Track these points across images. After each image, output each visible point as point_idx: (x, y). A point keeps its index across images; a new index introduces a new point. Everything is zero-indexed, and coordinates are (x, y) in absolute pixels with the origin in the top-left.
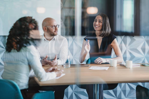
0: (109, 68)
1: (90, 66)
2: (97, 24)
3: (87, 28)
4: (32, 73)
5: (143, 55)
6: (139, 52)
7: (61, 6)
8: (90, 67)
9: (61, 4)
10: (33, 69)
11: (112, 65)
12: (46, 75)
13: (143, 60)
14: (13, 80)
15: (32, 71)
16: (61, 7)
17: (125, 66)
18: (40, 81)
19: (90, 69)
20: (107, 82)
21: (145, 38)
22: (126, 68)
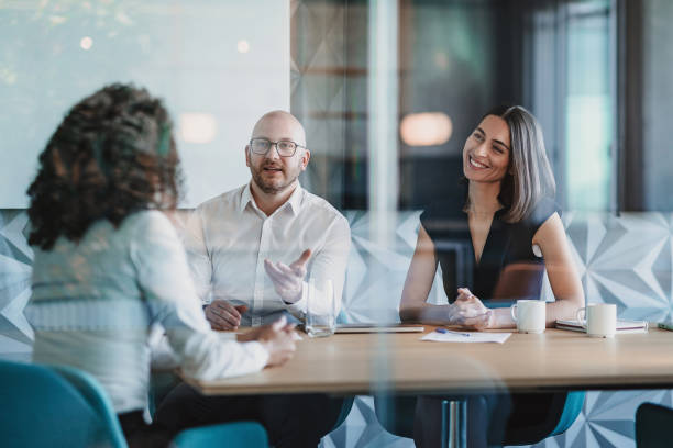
0: (508, 340)
1: (422, 330)
4: (158, 340)
5: (662, 301)
6: (644, 289)
7: (291, 76)
8: (426, 332)
9: (292, 71)
15: (159, 331)
16: (292, 81)
17: (586, 332)
19: (424, 338)
21: (669, 222)
22: (588, 337)
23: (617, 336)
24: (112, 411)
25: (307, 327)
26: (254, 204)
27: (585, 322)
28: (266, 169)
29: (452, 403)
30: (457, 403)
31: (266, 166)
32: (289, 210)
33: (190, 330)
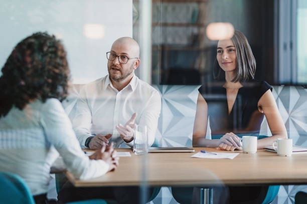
0: (237, 157)
1: (194, 151)
2: (225, 57)
3: (206, 73)
8: (196, 152)
11: (246, 151)
17: (276, 153)
18: (78, 179)
19: (193, 156)
20: (224, 181)
22: (278, 155)
23: (292, 155)
24: (31, 195)
25: (134, 150)
26: (111, 85)
27: (276, 147)
28: (113, 69)
29: (205, 190)
30: (208, 189)
31: (113, 67)
32: (130, 89)
33: (74, 156)
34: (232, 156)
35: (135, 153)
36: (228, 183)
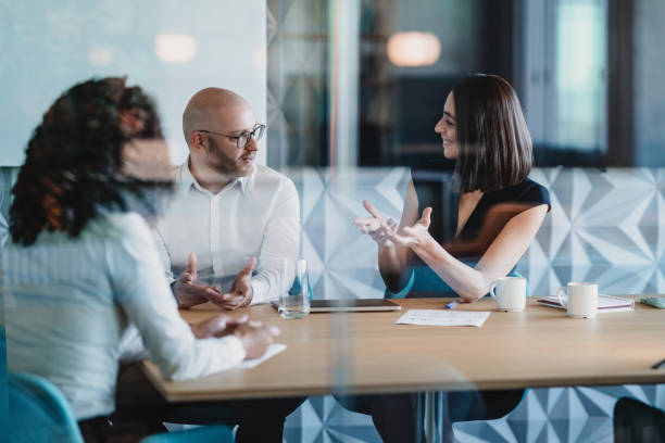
1: (400, 308)
3: (390, 130)
4: (132, 341)
5: (647, 257)
6: (628, 243)
7: (267, 27)
10: (137, 325)
11: (504, 306)
12: (197, 351)
13: (646, 278)
14: (46, 374)
16: (268, 32)
17: (565, 310)
21: (656, 177)
22: (568, 317)
34: (478, 319)
35: (282, 315)
36: (485, 387)
